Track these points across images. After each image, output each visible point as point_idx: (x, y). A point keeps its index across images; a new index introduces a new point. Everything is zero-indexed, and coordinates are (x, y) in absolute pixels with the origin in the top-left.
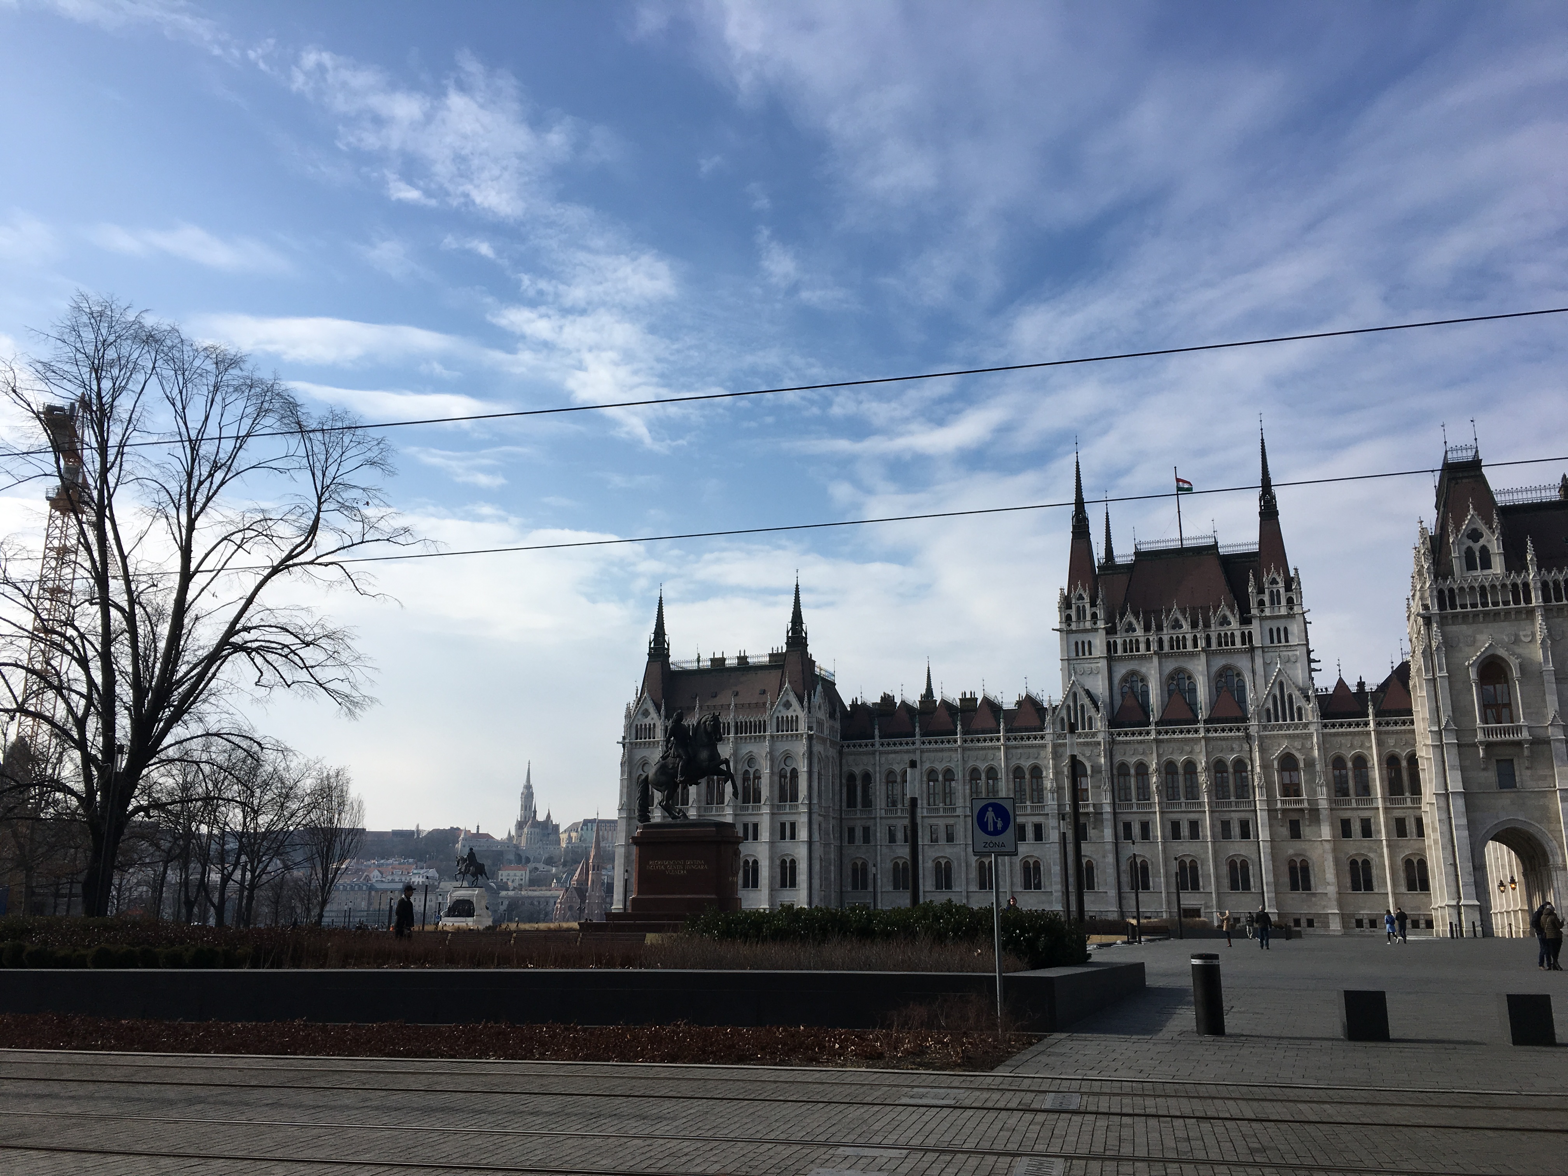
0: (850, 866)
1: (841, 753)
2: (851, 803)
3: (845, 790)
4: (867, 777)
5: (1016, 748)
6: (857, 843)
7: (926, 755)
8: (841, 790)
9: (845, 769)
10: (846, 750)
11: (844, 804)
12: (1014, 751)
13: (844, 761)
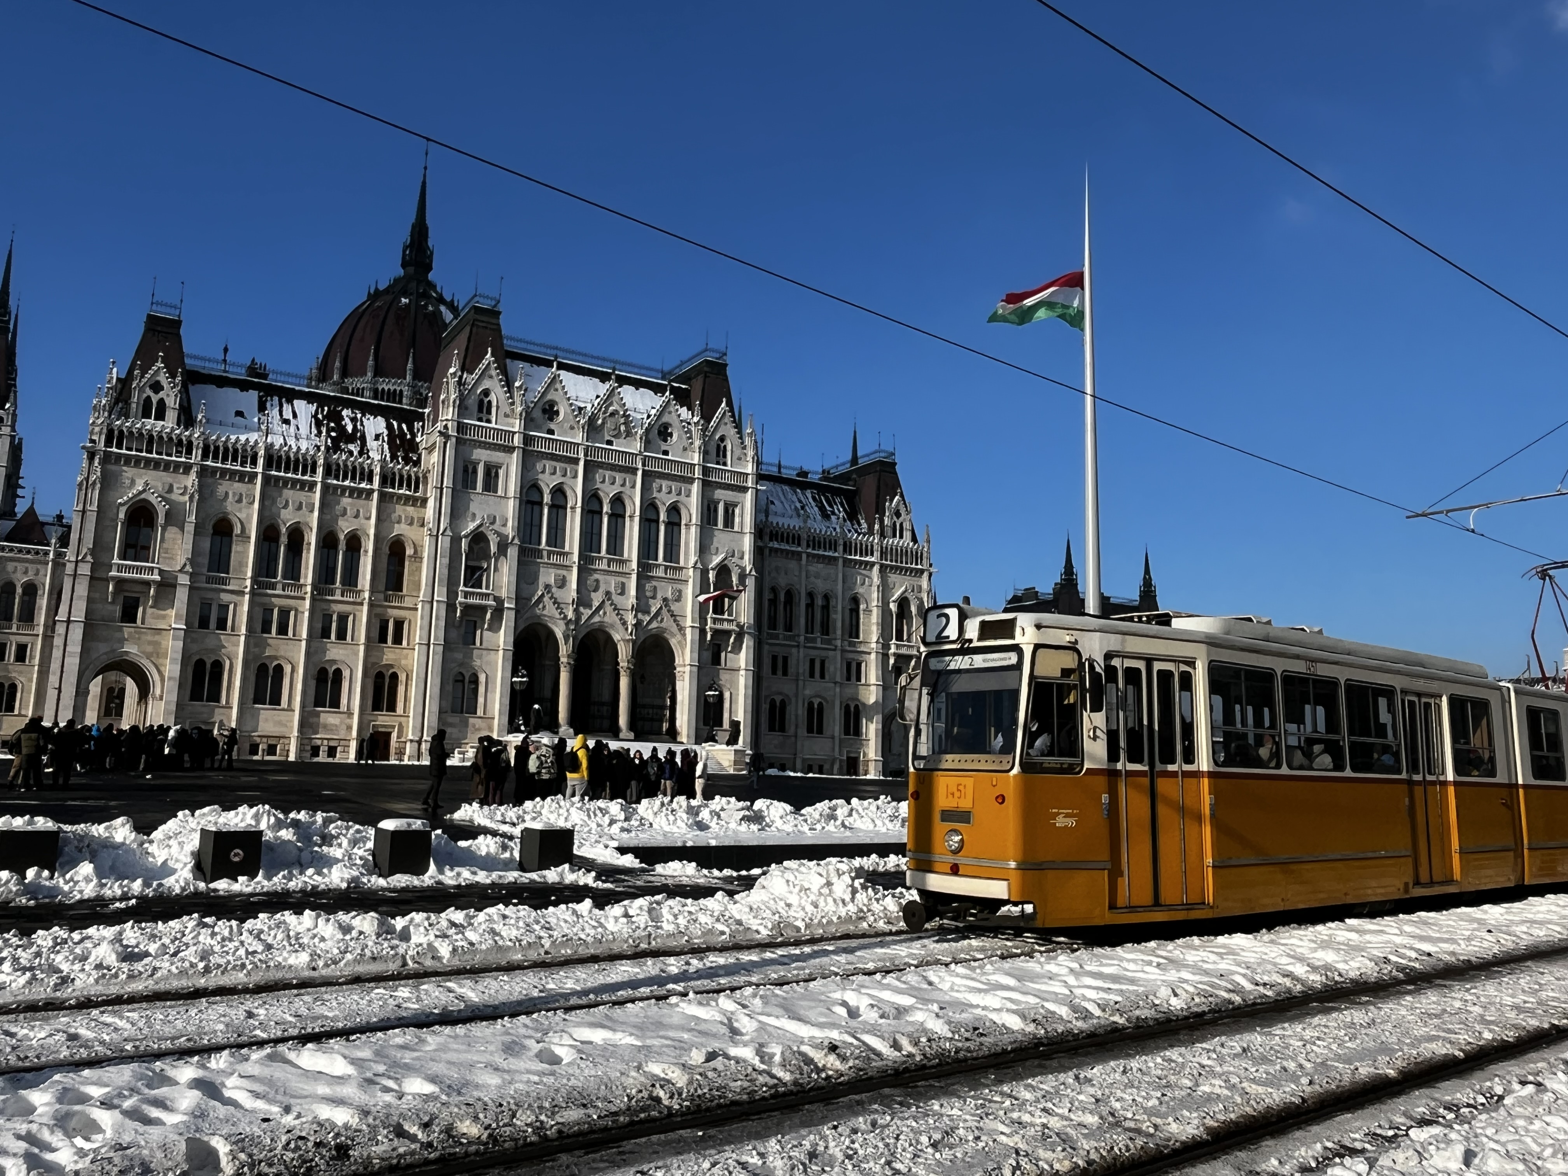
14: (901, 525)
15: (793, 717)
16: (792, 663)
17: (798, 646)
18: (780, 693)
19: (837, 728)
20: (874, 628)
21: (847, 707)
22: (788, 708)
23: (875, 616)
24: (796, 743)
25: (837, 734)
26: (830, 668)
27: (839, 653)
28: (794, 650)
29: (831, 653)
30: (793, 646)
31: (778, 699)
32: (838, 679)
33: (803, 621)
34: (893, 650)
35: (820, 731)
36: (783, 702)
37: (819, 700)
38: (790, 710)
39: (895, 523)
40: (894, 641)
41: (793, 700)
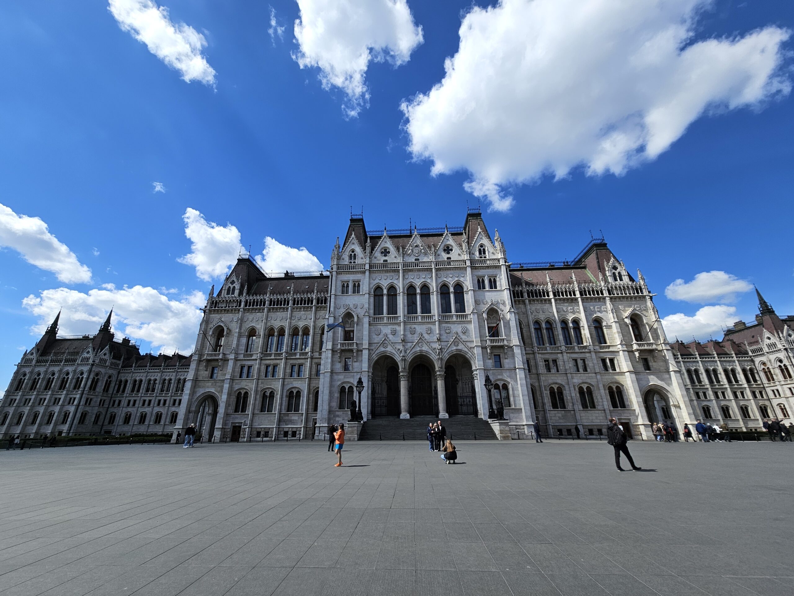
0: (110, 415)
1: (119, 373)
2: (118, 391)
3: (117, 386)
4: (126, 381)
5: (180, 372)
6: (115, 406)
7: (148, 374)
8: (115, 386)
9: (119, 378)
10: (121, 371)
11: (115, 392)
12: (179, 373)
13: (119, 376)
14: (619, 273)
15: (569, 398)
16: (560, 363)
17: (562, 353)
18: (556, 383)
19: (605, 403)
20: (617, 336)
21: (610, 388)
22: (564, 392)
23: (615, 328)
24: (575, 414)
25: (606, 407)
26: (590, 364)
27: (593, 354)
28: (559, 355)
29: (588, 355)
30: (558, 353)
31: (555, 387)
32: (597, 370)
33: (561, 337)
34: (635, 347)
35: (593, 406)
36: (559, 388)
37: (586, 385)
38: (566, 393)
39: (614, 273)
40: (634, 341)
41: (567, 387)
